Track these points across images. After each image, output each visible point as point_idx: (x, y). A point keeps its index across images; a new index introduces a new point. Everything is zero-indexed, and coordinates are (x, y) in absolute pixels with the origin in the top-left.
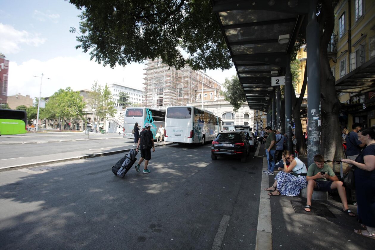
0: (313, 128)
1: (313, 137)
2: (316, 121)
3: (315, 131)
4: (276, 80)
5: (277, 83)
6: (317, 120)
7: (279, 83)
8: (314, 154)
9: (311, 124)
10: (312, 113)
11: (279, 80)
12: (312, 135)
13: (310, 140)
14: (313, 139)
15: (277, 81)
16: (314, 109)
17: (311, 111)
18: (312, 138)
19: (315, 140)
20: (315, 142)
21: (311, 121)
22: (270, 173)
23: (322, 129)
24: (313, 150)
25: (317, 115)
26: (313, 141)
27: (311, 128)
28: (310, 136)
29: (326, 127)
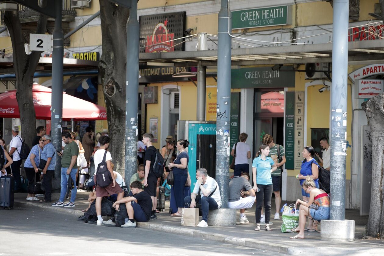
0: (132, 138)
1: (131, 147)
2: (134, 130)
3: (134, 141)
4: (38, 41)
5: (38, 46)
6: (136, 129)
7: (42, 47)
8: (132, 165)
9: (130, 133)
10: (132, 122)
11: (42, 42)
12: (131, 145)
13: (129, 151)
14: (132, 149)
15: (40, 42)
16: (133, 117)
17: (130, 119)
19: (133, 150)
20: (134, 152)
21: (130, 130)
22: (70, 204)
23: (114, 135)
24: (131, 161)
25: (135, 124)
26: (131, 152)
27: (131, 137)
28: (129, 146)
29: (119, 132)
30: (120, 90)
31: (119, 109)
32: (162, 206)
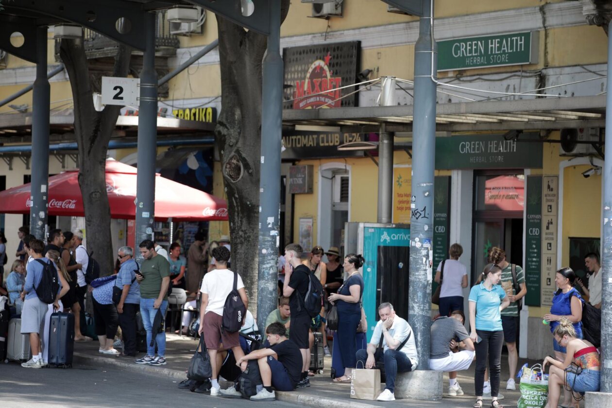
0: (270, 251)
1: (268, 266)
2: (274, 237)
3: (272, 256)
4: (115, 88)
5: (116, 97)
6: (276, 236)
7: (122, 98)
8: (270, 296)
9: (266, 243)
10: (269, 224)
11: (122, 90)
12: (267, 263)
13: (264, 272)
14: (269, 270)
15: (118, 90)
16: (272, 216)
17: (267, 219)
18: (267, 268)
19: (271, 271)
20: (272, 274)
21: (267, 238)
22: (160, 360)
23: (239, 246)
24: (268, 289)
25: (275, 227)
26: (268, 274)
27: (267, 249)
28: (264, 264)
29: (249, 241)
30: (250, 171)
31: (248, 203)
32: (319, 364)
